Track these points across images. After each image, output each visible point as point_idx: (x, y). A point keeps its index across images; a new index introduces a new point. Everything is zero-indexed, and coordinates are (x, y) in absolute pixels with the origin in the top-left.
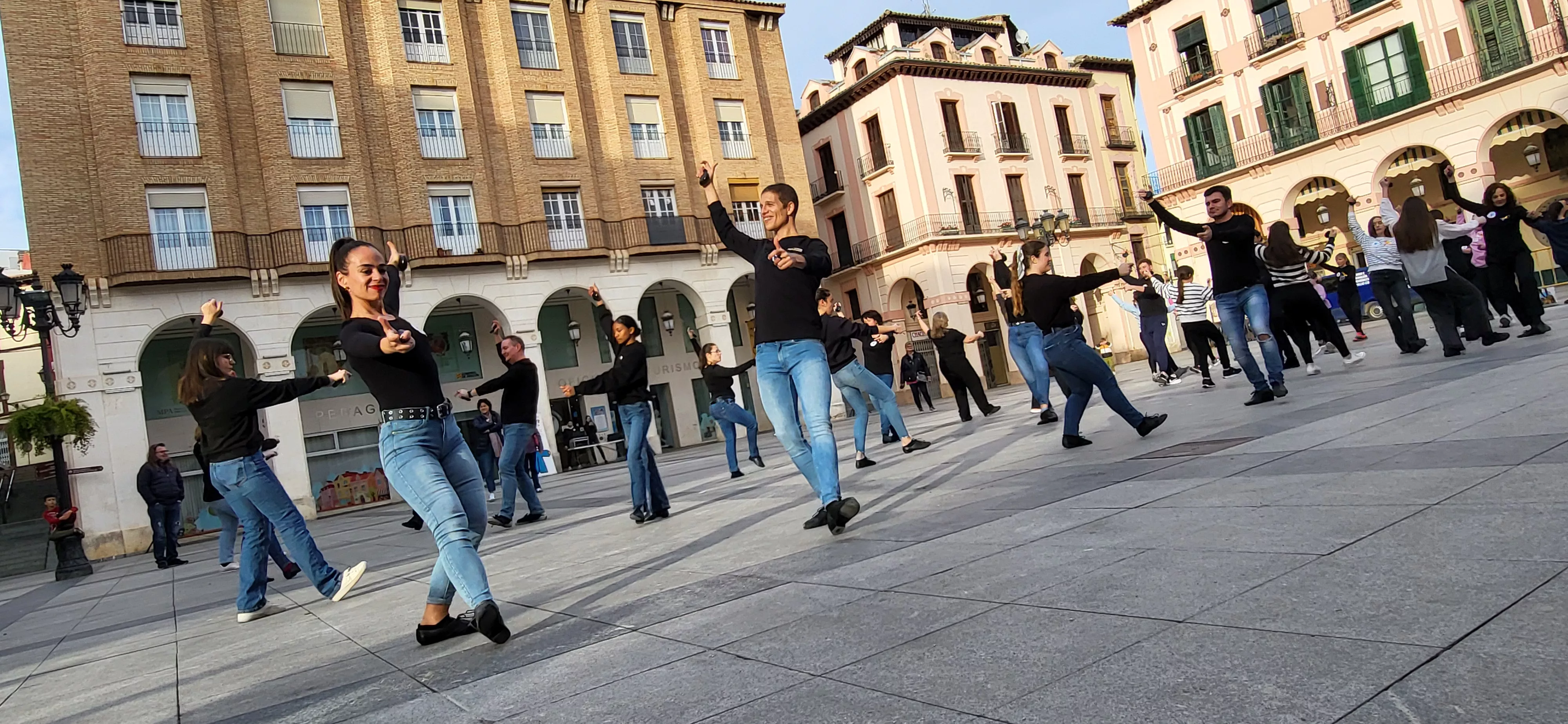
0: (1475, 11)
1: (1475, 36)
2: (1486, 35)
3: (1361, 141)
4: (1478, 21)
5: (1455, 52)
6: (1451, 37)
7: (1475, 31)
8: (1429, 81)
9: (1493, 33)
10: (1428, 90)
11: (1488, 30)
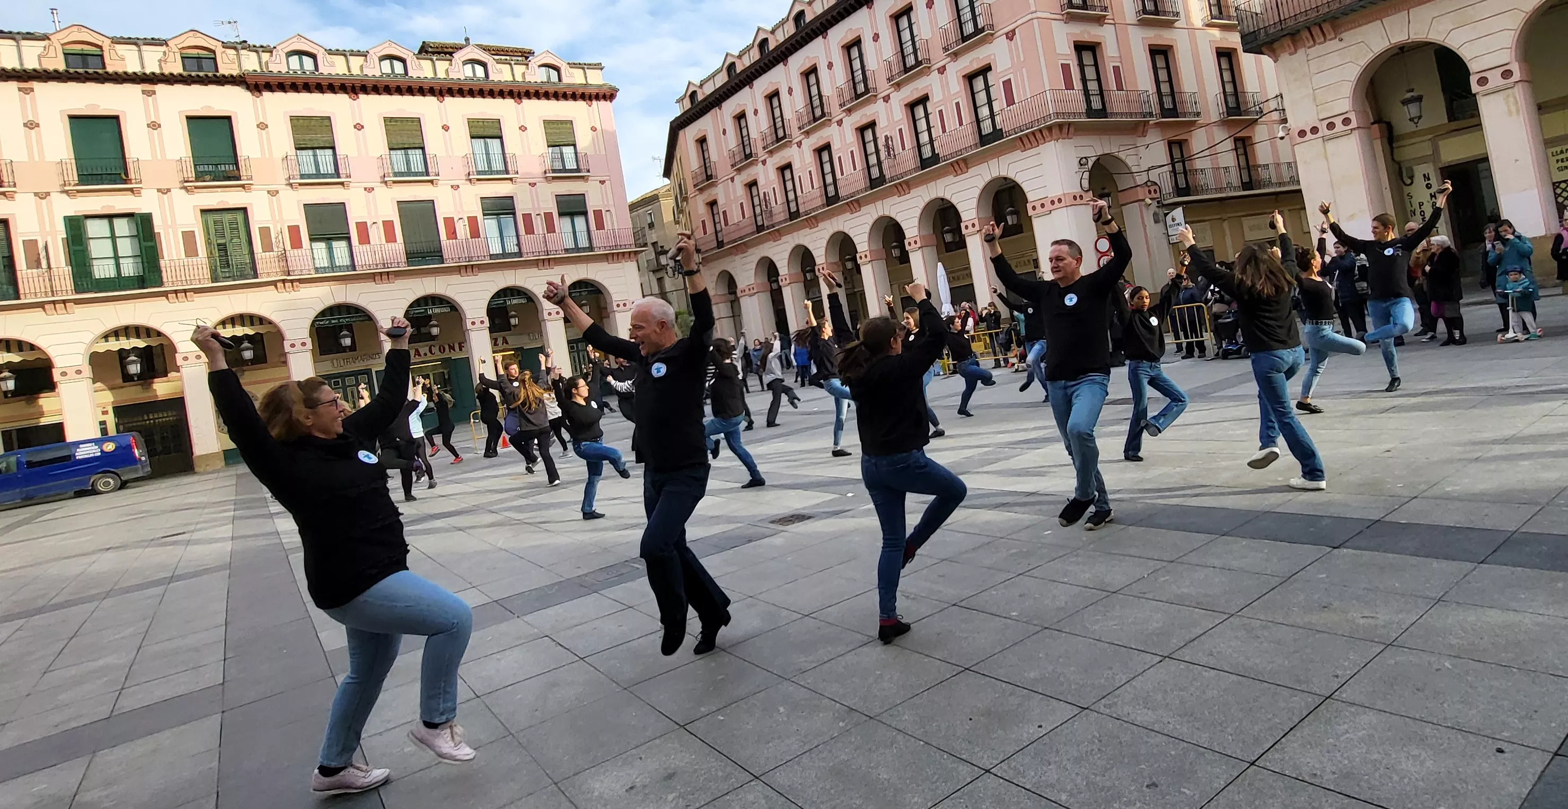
0: (211, 223)
1: (209, 243)
2: (219, 245)
3: (76, 310)
4: (212, 231)
5: (191, 250)
6: (189, 237)
7: (209, 239)
8: (164, 270)
9: (225, 245)
10: (161, 278)
11: (221, 241)
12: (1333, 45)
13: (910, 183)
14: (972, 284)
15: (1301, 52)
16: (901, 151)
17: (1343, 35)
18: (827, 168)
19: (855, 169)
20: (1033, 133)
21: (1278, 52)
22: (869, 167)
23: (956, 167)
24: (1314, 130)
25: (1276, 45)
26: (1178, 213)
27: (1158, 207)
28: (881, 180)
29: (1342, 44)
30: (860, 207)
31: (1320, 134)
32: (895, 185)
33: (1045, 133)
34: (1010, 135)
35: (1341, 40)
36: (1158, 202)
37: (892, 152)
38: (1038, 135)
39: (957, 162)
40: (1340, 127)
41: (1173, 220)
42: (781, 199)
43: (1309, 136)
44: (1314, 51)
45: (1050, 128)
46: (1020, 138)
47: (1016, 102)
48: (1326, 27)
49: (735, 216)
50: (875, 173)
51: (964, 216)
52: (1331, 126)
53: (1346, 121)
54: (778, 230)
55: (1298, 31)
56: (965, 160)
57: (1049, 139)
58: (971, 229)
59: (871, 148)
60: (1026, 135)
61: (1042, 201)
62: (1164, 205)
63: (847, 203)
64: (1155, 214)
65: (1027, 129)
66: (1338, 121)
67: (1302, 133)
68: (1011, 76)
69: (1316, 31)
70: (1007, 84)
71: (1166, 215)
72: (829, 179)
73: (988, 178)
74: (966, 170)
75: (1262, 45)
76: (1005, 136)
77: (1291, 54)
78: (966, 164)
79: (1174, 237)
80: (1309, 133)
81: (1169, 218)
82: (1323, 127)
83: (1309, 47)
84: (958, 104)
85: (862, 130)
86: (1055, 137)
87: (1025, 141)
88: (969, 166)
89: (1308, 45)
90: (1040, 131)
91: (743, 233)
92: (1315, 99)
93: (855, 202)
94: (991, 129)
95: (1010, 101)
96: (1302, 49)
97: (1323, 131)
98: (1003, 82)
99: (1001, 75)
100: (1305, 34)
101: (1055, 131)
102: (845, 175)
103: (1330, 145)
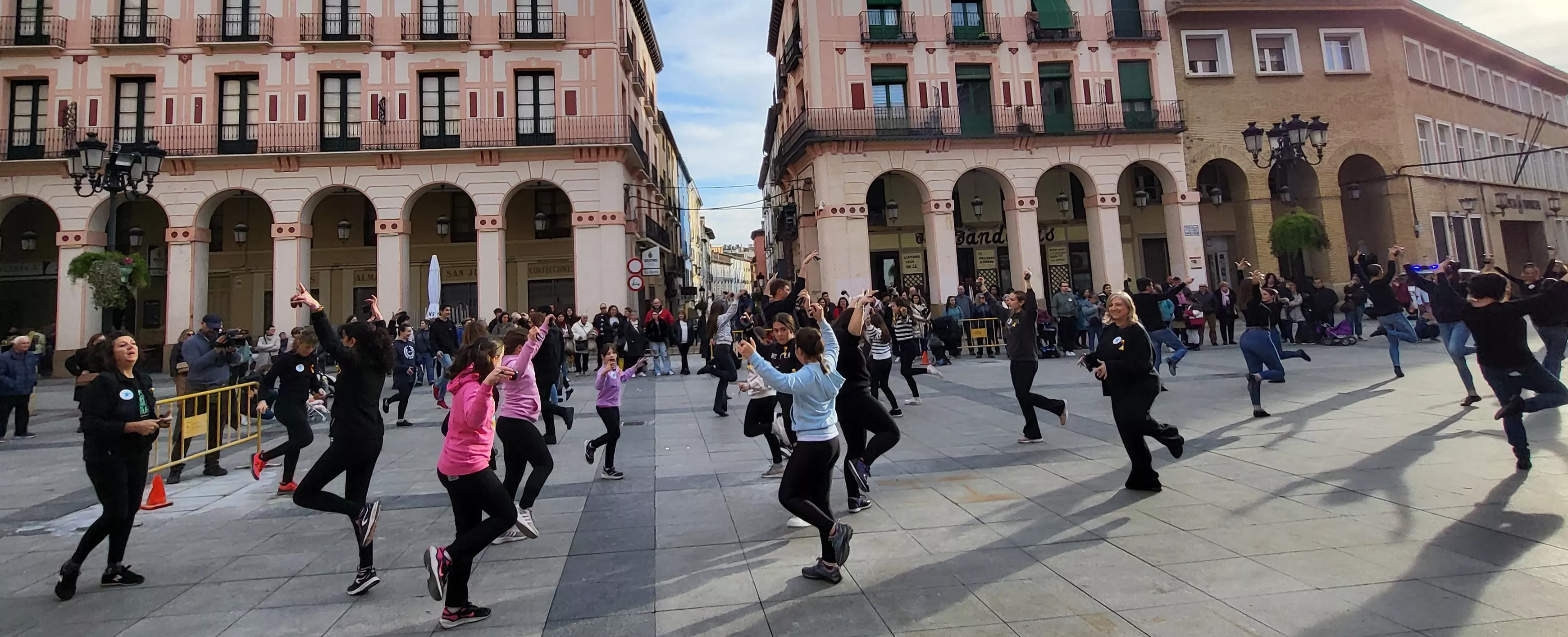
12: (859, 157)
13: (404, 158)
14: (476, 283)
15: (840, 155)
16: (397, 118)
17: (866, 153)
18: (232, 103)
19: (302, 118)
20: (598, 149)
22: (322, 124)
24: (842, 210)
25: (823, 144)
28: (346, 143)
29: (864, 159)
31: (844, 214)
32: (379, 155)
33: (612, 152)
34: (574, 144)
35: (865, 156)
38: (603, 152)
39: (486, 152)
40: (858, 213)
42: (104, 120)
43: (837, 214)
44: (849, 157)
45: (616, 149)
46: (581, 149)
47: (579, 114)
48: (861, 144)
50: (335, 132)
51: (481, 211)
53: (861, 210)
56: (496, 153)
58: (488, 225)
60: (589, 149)
61: (591, 214)
63: (279, 157)
66: (857, 208)
67: (832, 211)
68: (577, 90)
69: (854, 145)
70: (570, 97)
73: (525, 178)
74: (497, 163)
75: (817, 142)
76: (555, 142)
78: (500, 157)
80: (838, 211)
82: (847, 209)
83: (845, 154)
84: (499, 95)
85: (323, 76)
87: (585, 153)
88: (502, 159)
89: (846, 152)
90: (607, 148)
92: (844, 190)
93: (282, 159)
94: (533, 132)
95: (571, 109)
96: (841, 154)
97: (847, 213)
98: (566, 92)
99: (566, 84)
100: (847, 144)
101: (620, 153)
102: (278, 121)
103: (851, 223)
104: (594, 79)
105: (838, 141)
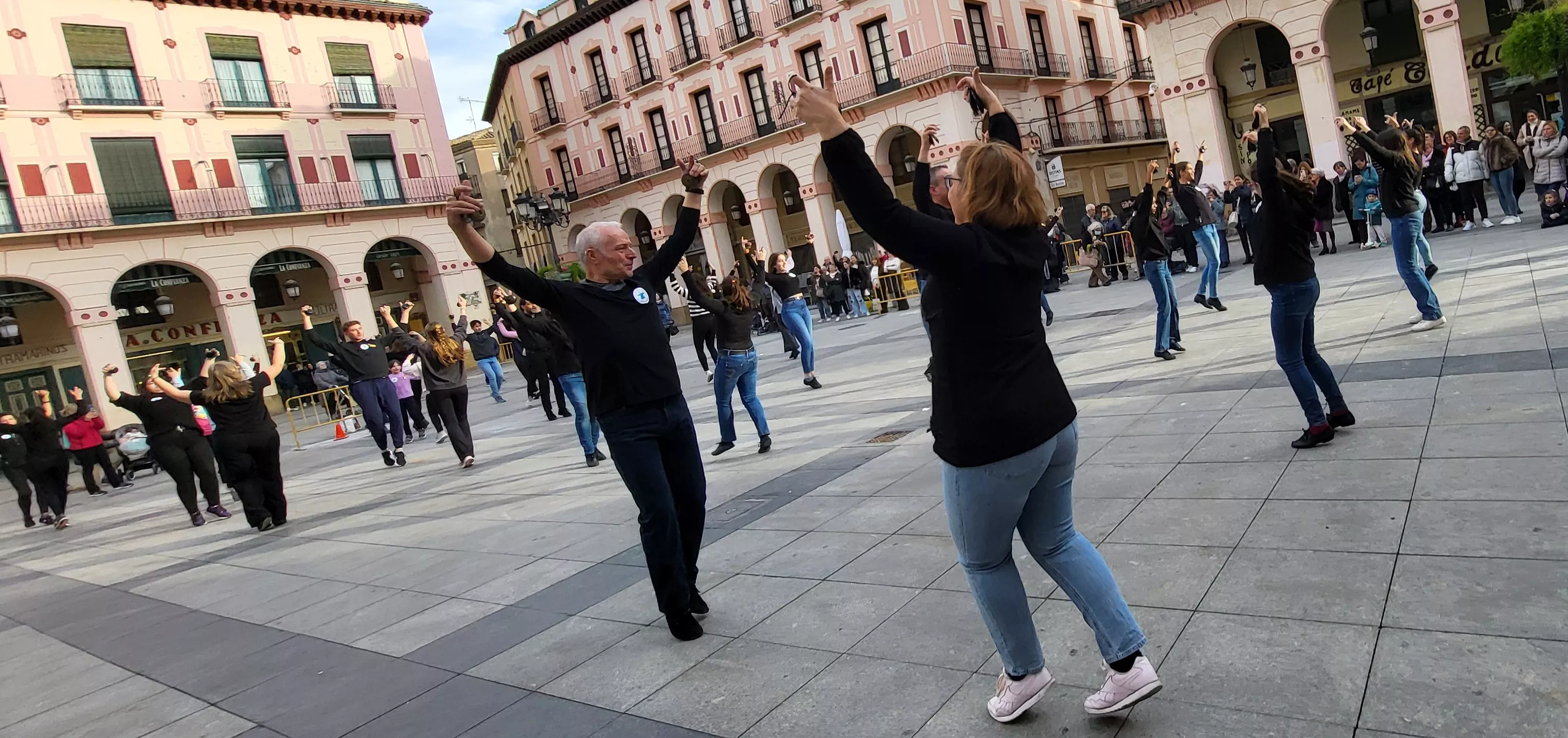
12: (1189, 18)
13: (803, 131)
15: (1165, 21)
17: (1198, 11)
18: (706, 113)
19: (740, 115)
20: (931, 84)
21: (1147, 20)
22: (755, 114)
23: (853, 115)
24: (1177, 89)
25: (1145, 15)
26: (1057, 161)
27: (1040, 156)
28: (771, 127)
30: (747, 155)
31: (1181, 93)
32: (788, 133)
33: (943, 84)
34: (908, 85)
35: (1196, 14)
36: (1039, 152)
37: (782, 99)
38: (936, 86)
39: (853, 110)
40: (1197, 87)
41: (1054, 167)
42: (650, 145)
43: (1173, 94)
44: (1175, 22)
45: (946, 80)
46: (918, 88)
47: (912, 53)
48: (1186, 3)
49: (591, 164)
50: (763, 119)
52: (1190, 86)
53: (1202, 83)
54: (649, 180)
55: (1164, 4)
56: (861, 108)
57: (947, 89)
59: (757, 93)
60: (924, 85)
62: (1044, 155)
63: (733, 150)
64: (1038, 163)
65: (925, 79)
66: (1195, 82)
67: (1168, 92)
68: (907, 28)
69: (1177, 6)
70: (903, 36)
71: (1046, 163)
72: (709, 125)
73: (886, 127)
74: (863, 118)
76: (903, 85)
77: (1157, 23)
78: (863, 113)
79: (1054, 183)
80: (1173, 90)
81: (1049, 166)
82: (1184, 87)
83: (1171, 19)
84: (852, 53)
85: (746, 75)
86: (951, 88)
87: (923, 91)
88: (866, 114)
89: (1171, 17)
90: (938, 81)
91: (603, 183)
92: (1177, 63)
93: (740, 150)
94: (887, 80)
95: (906, 52)
96: (1167, 20)
97: (1184, 90)
98: (899, 33)
99: (897, 26)
100: (1169, 7)
101: (952, 82)
102: (728, 121)
103: (1189, 102)
104: (918, 13)
105: (1158, 7)
